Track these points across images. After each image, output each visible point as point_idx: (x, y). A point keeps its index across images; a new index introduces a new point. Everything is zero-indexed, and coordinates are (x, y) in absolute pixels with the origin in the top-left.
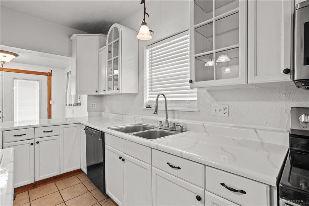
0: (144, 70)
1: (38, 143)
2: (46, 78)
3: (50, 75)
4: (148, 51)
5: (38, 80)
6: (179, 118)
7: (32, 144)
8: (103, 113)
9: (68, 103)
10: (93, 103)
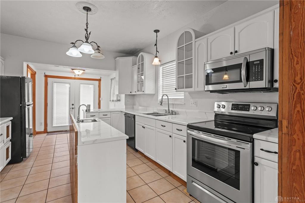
0: (159, 80)
2: (97, 82)
3: (100, 80)
4: (161, 68)
8: (135, 106)
9: (111, 100)
10: (129, 100)
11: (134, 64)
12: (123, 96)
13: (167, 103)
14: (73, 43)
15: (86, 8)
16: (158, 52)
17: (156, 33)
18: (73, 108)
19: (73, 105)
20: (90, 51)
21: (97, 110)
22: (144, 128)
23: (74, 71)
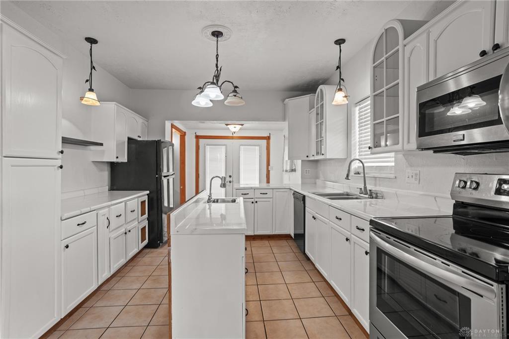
0: (352, 132)
1: (256, 202)
2: (265, 141)
3: (268, 138)
4: (357, 108)
5: (258, 146)
6: (380, 185)
7: (253, 202)
8: (318, 180)
9: (285, 169)
10: (308, 170)
11: (311, 107)
12: (298, 164)
13: (363, 175)
14: (200, 88)
15: (216, 33)
16: (343, 80)
17: (338, 46)
18: (230, 182)
19: (230, 176)
20: (217, 96)
21: (265, 185)
22: (315, 219)
23: (228, 126)
